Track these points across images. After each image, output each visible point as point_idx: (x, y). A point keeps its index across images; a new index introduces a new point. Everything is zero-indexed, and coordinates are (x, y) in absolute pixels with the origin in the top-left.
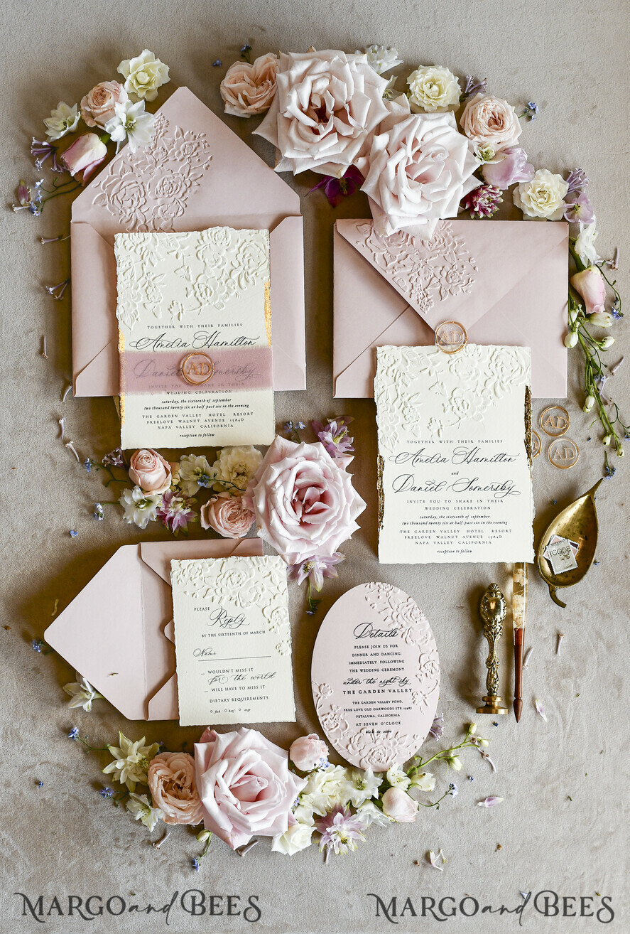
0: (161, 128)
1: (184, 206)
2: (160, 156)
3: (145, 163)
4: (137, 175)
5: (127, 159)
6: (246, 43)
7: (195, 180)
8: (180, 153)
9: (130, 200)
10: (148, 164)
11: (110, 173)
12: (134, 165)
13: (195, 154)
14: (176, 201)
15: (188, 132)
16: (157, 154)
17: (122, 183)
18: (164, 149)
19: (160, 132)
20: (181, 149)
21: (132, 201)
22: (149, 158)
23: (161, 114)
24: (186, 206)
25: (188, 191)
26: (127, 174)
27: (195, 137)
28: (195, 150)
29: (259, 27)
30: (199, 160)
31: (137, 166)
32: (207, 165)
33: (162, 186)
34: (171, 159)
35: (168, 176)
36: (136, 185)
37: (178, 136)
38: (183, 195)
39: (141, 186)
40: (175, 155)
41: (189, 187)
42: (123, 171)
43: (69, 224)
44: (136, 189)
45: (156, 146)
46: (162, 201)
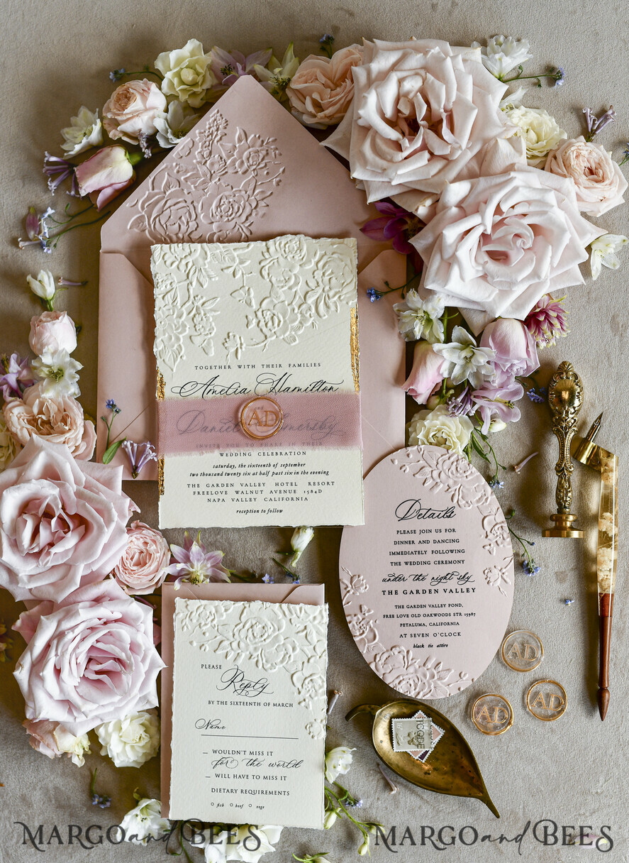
0: (217, 130)
1: (248, 234)
2: (216, 167)
3: (196, 176)
4: (186, 192)
5: (173, 170)
6: (329, 32)
7: (263, 200)
8: (242, 163)
9: (177, 225)
10: (200, 178)
11: (151, 188)
12: (182, 178)
13: (262, 165)
14: (237, 226)
15: (253, 136)
16: (212, 164)
17: (166, 202)
18: (221, 158)
19: (217, 135)
20: (244, 158)
21: (180, 226)
22: (202, 169)
23: (218, 112)
24: (251, 233)
25: (254, 214)
26: (172, 190)
27: (263, 142)
28: (263, 159)
29: (345, 10)
30: (268, 173)
31: (185, 179)
32: (278, 179)
33: (219, 206)
34: (230, 171)
35: (227, 193)
36: (184, 204)
37: (240, 140)
38: (247, 219)
39: (191, 207)
40: (237, 165)
41: (256, 207)
42: (168, 186)
43: (98, 254)
44: (185, 210)
45: (211, 153)
46: (219, 227)
